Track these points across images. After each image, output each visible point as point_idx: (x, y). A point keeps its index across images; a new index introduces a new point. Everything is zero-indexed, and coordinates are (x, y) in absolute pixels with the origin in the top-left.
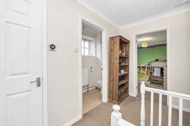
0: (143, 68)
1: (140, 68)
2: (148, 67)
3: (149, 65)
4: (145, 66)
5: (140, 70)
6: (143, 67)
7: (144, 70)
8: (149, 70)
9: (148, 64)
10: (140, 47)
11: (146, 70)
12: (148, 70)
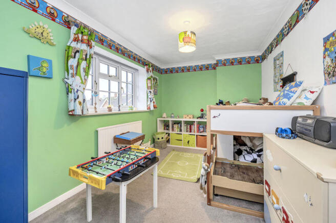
0: (188, 127)
1: (181, 126)
2: (199, 123)
3: (202, 117)
4: (192, 120)
5: (181, 131)
6: (187, 123)
7: (191, 132)
8: (202, 129)
9: (199, 114)
10: (180, 67)
11: (194, 132)
12: (198, 131)
